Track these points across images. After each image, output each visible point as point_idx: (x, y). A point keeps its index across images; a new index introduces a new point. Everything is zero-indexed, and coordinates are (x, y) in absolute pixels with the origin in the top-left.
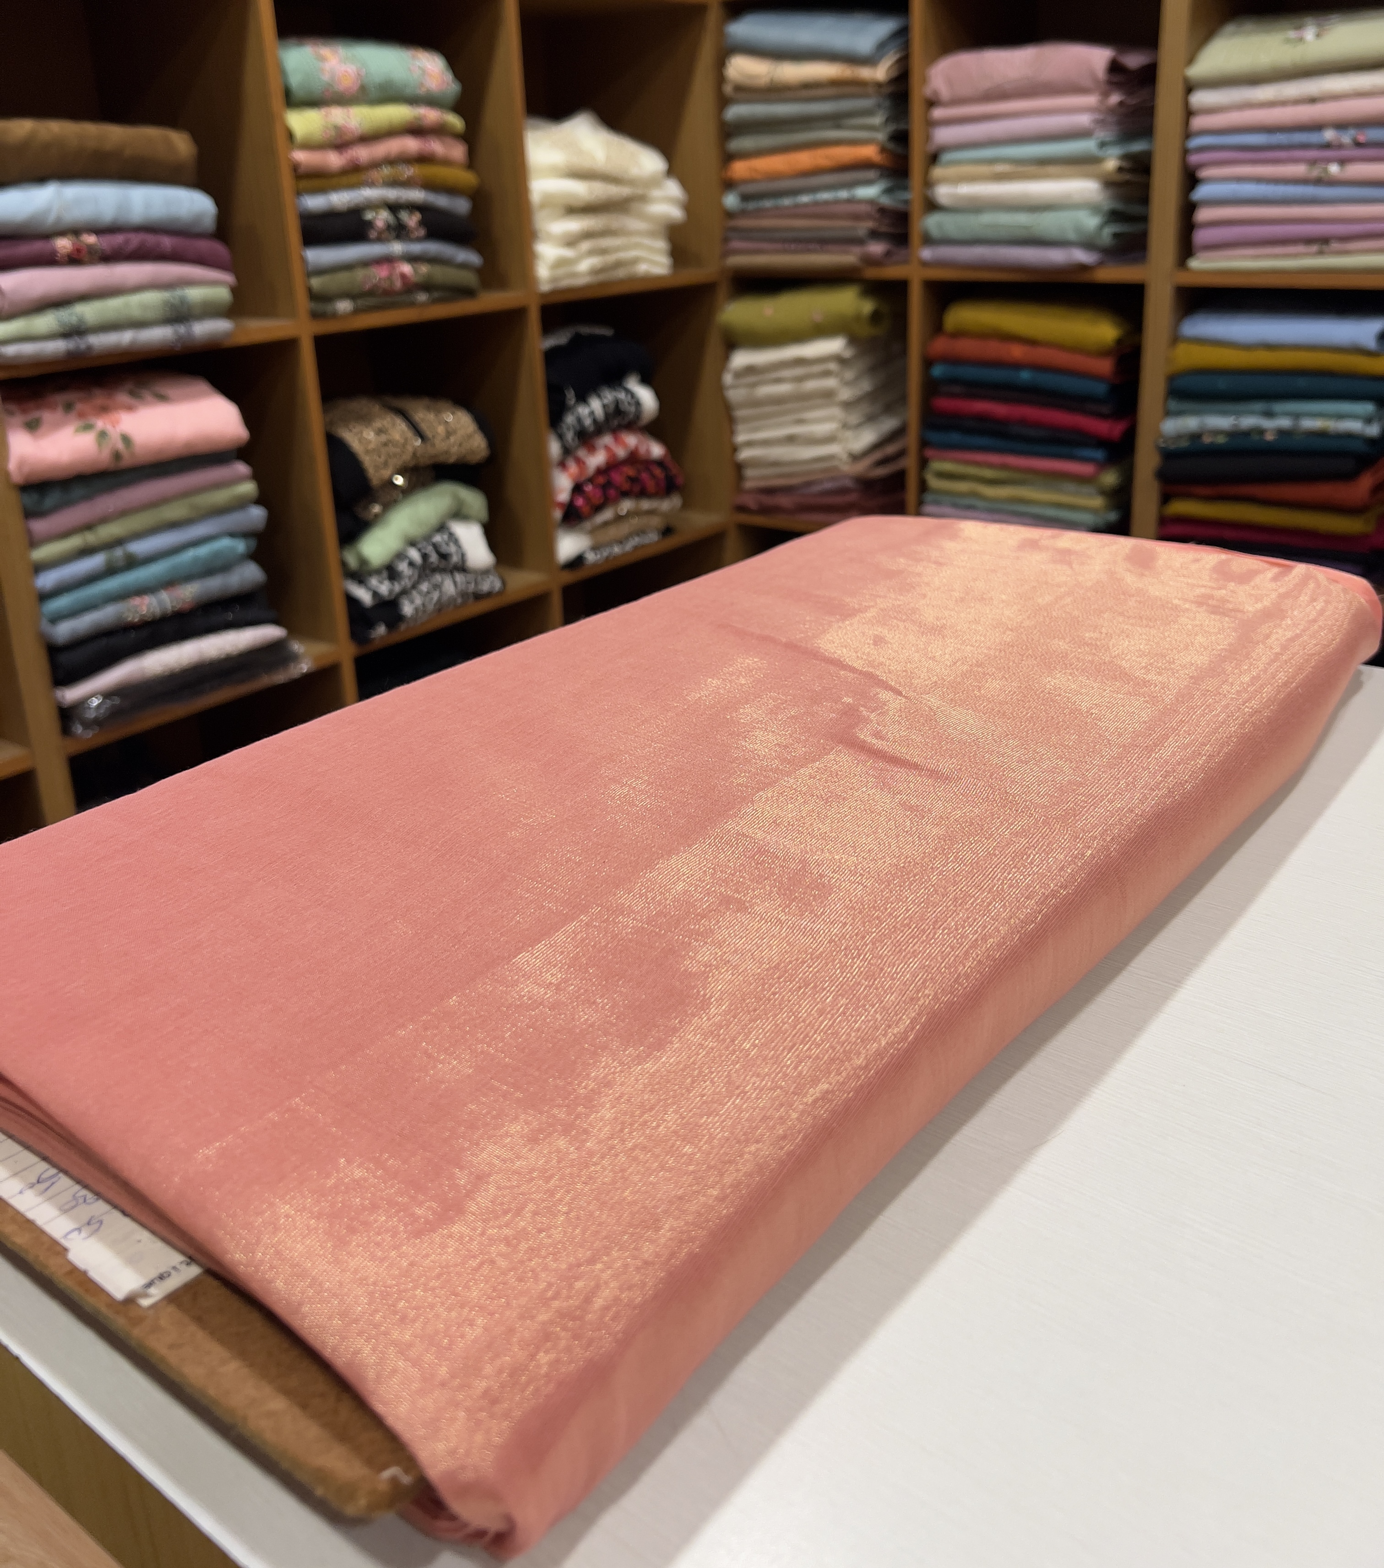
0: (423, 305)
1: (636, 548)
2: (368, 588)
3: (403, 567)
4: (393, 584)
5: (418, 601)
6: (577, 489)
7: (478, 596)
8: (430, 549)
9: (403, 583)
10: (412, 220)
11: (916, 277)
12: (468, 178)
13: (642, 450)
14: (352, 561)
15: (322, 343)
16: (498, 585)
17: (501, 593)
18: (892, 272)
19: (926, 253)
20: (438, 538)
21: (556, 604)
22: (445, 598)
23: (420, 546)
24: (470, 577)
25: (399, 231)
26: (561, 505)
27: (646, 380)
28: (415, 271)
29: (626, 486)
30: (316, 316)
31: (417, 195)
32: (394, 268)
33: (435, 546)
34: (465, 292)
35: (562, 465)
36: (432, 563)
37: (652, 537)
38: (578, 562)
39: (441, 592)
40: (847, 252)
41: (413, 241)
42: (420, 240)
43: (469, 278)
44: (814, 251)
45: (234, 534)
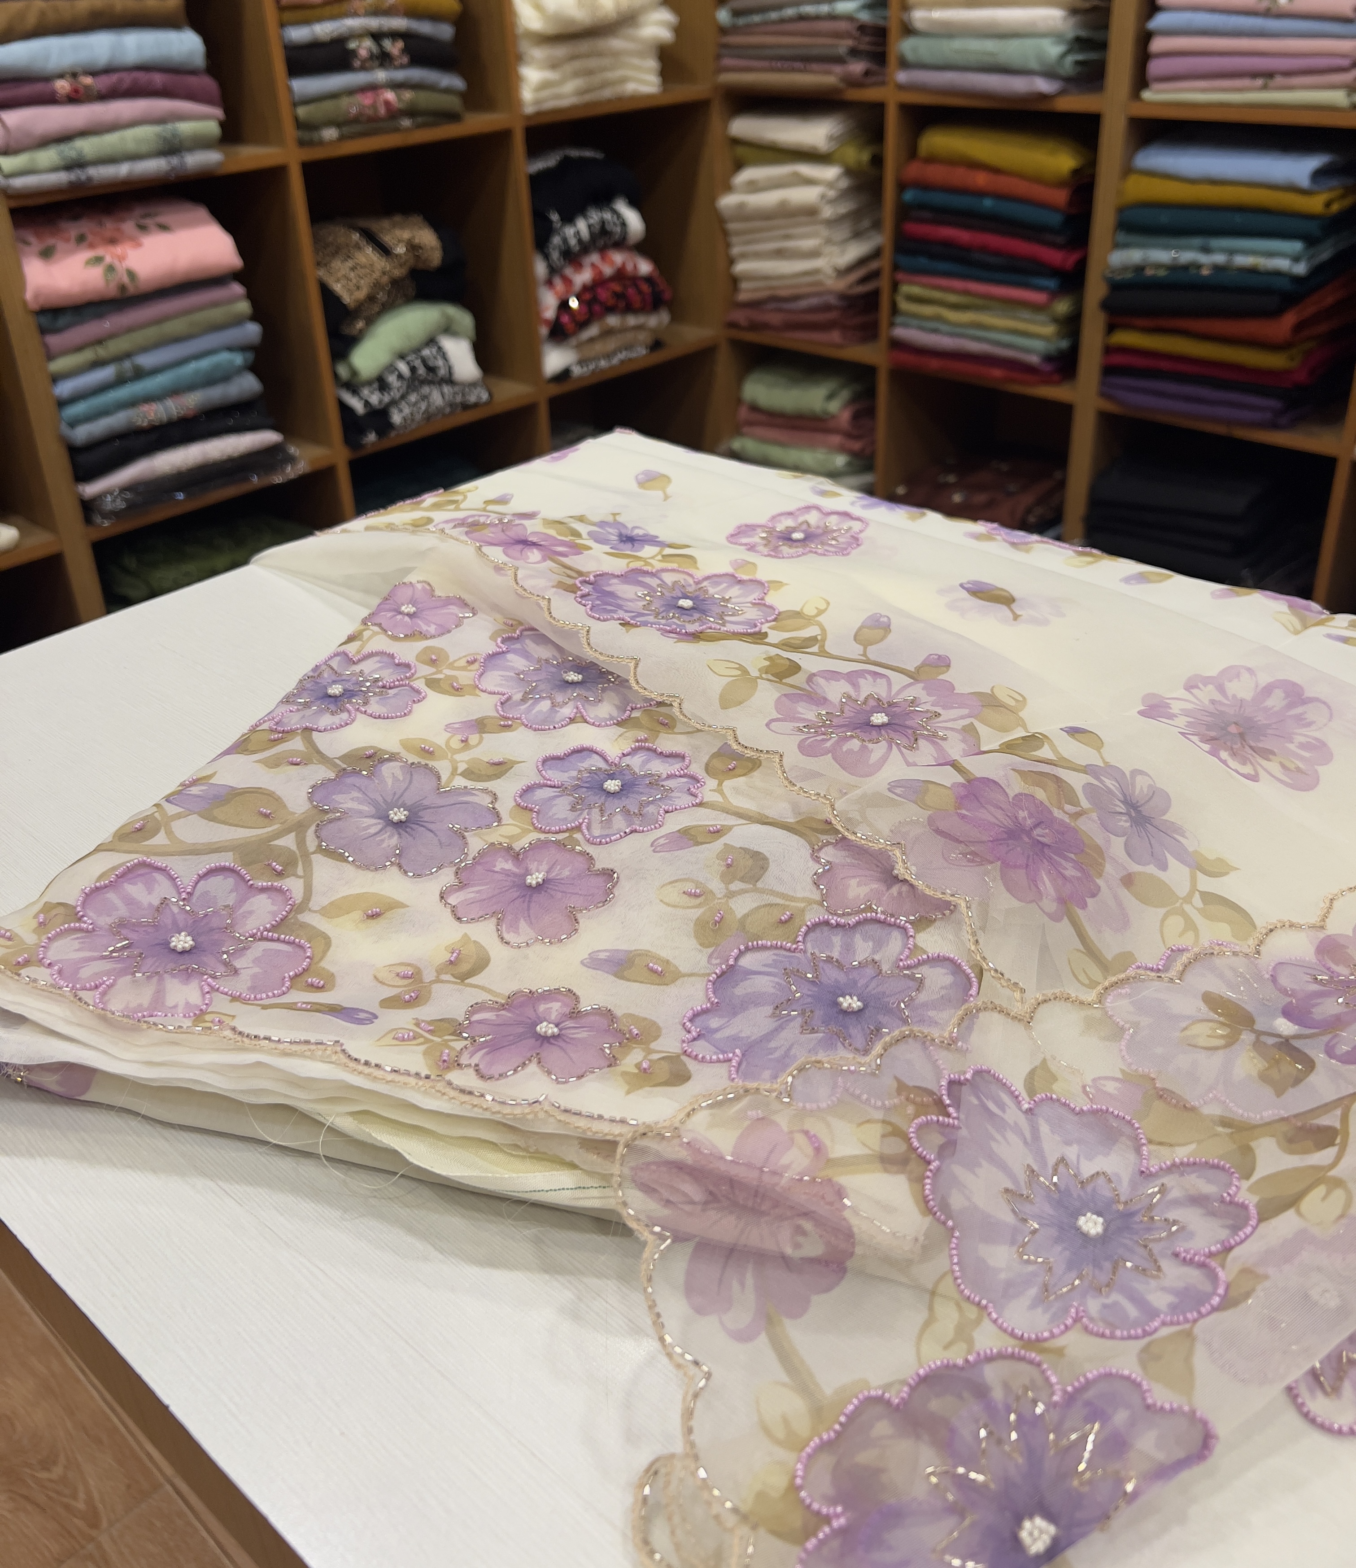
0: (407, 130)
1: (624, 362)
2: (361, 398)
3: (392, 379)
4: (383, 395)
5: (407, 410)
6: (563, 305)
7: (466, 407)
8: (418, 363)
9: (392, 394)
10: (395, 48)
11: (892, 100)
12: (450, 4)
13: (629, 267)
14: (344, 372)
15: (311, 169)
16: (485, 396)
17: (489, 403)
18: (871, 94)
19: (902, 76)
20: (426, 352)
21: (544, 415)
22: (432, 409)
23: (409, 358)
24: (456, 389)
25: (383, 59)
26: (547, 322)
27: (632, 202)
28: (399, 99)
29: (611, 302)
30: (302, 143)
31: (400, 23)
32: (378, 96)
33: (424, 360)
34: (452, 117)
35: (549, 283)
36: (420, 375)
37: (640, 351)
39: (428, 402)
40: (829, 73)
41: (396, 68)
42: (402, 67)
43: (453, 103)
44: (800, 71)
45: (230, 349)
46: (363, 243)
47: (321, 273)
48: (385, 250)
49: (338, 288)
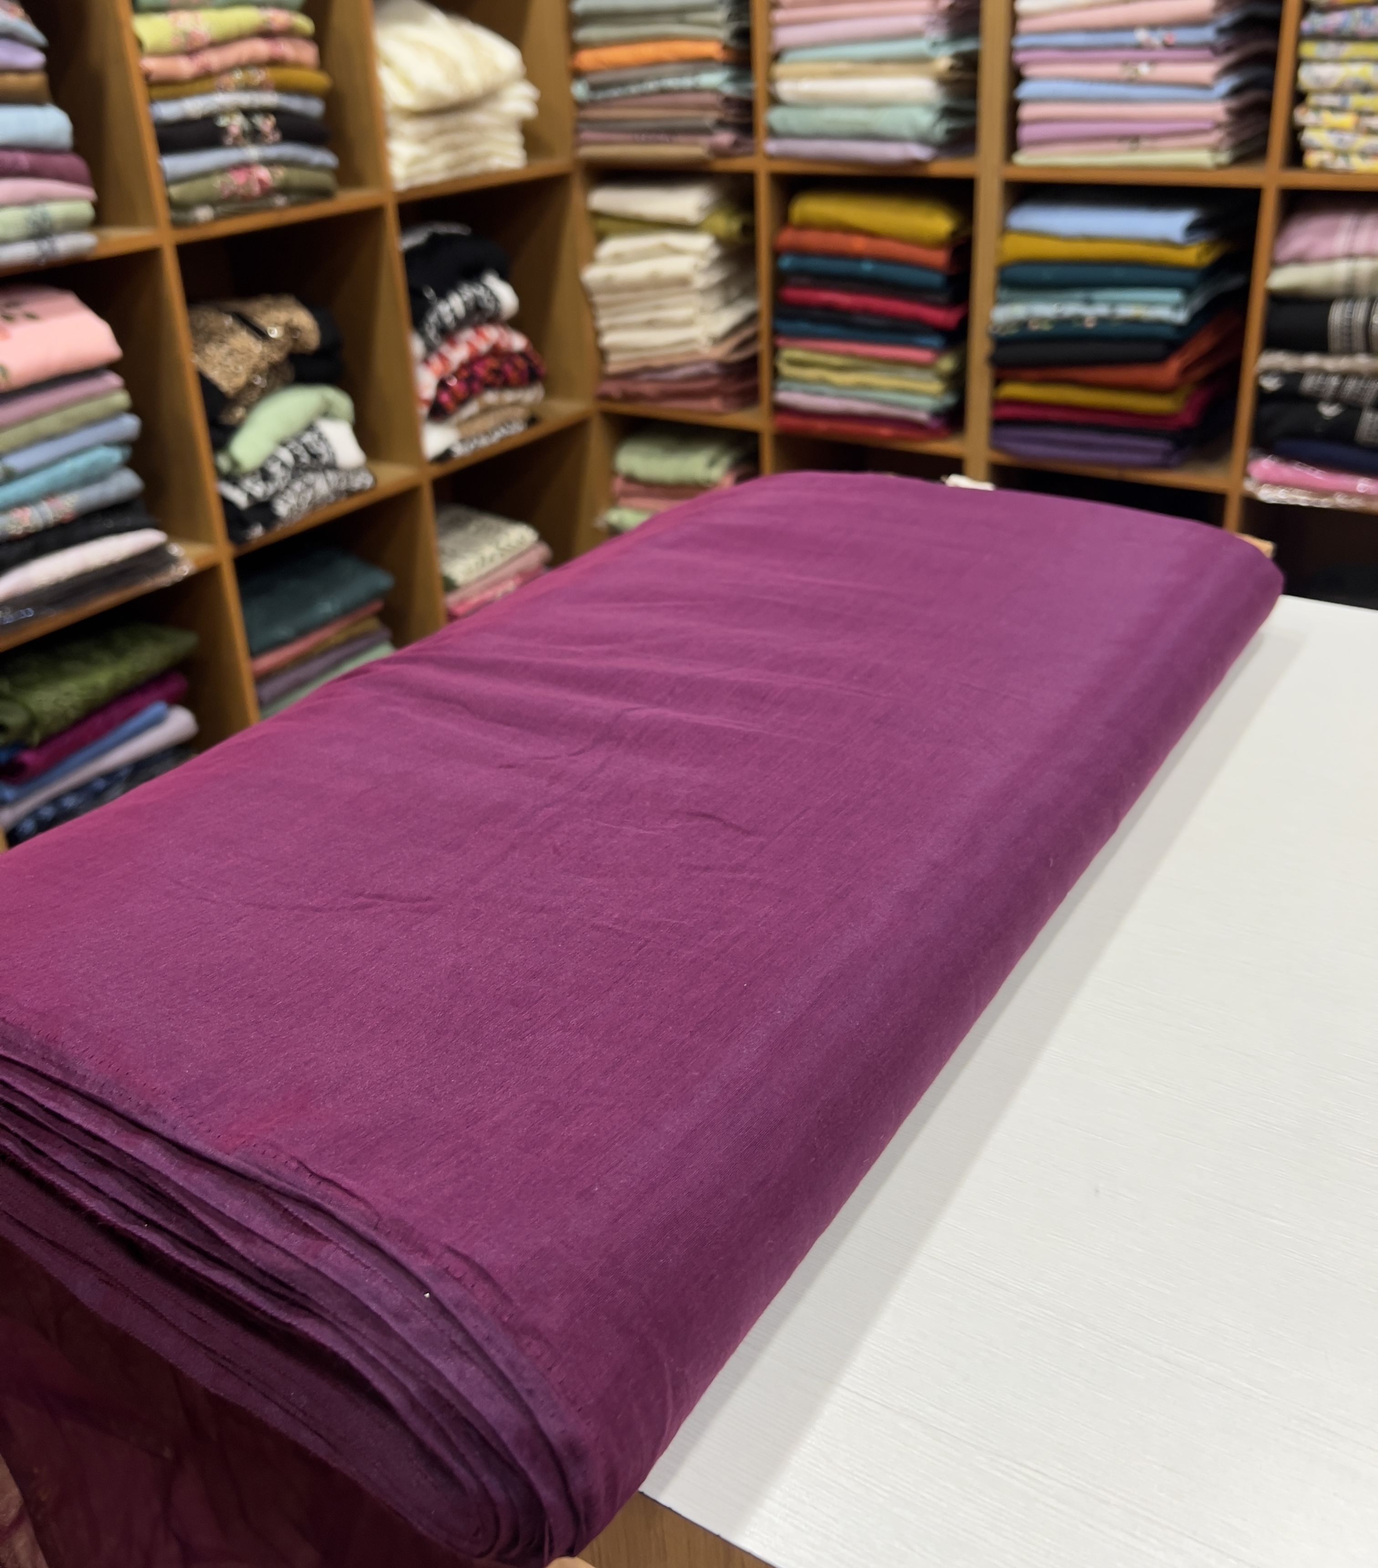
0: (281, 209)
1: (503, 440)
2: (242, 489)
3: (275, 469)
4: (267, 486)
5: (293, 501)
6: (442, 385)
7: (350, 493)
8: (300, 450)
9: (276, 484)
10: (266, 124)
11: (762, 169)
12: (320, 80)
13: (503, 345)
14: (224, 463)
15: (185, 251)
16: (369, 481)
17: (373, 488)
18: (739, 164)
19: (772, 146)
20: (308, 438)
21: (427, 497)
22: (318, 498)
23: (291, 446)
24: (342, 475)
25: (254, 136)
26: (426, 402)
27: (504, 276)
28: (272, 175)
29: (489, 378)
30: (177, 224)
31: (270, 99)
32: (250, 173)
33: (306, 447)
34: (323, 194)
35: (426, 361)
36: (304, 464)
37: (517, 428)
38: (446, 456)
39: (314, 491)
40: (695, 144)
41: (268, 145)
42: (275, 143)
43: (325, 179)
44: (664, 143)
45: (109, 444)
46: (237, 327)
47: (196, 360)
48: (260, 334)
49: (215, 374)
